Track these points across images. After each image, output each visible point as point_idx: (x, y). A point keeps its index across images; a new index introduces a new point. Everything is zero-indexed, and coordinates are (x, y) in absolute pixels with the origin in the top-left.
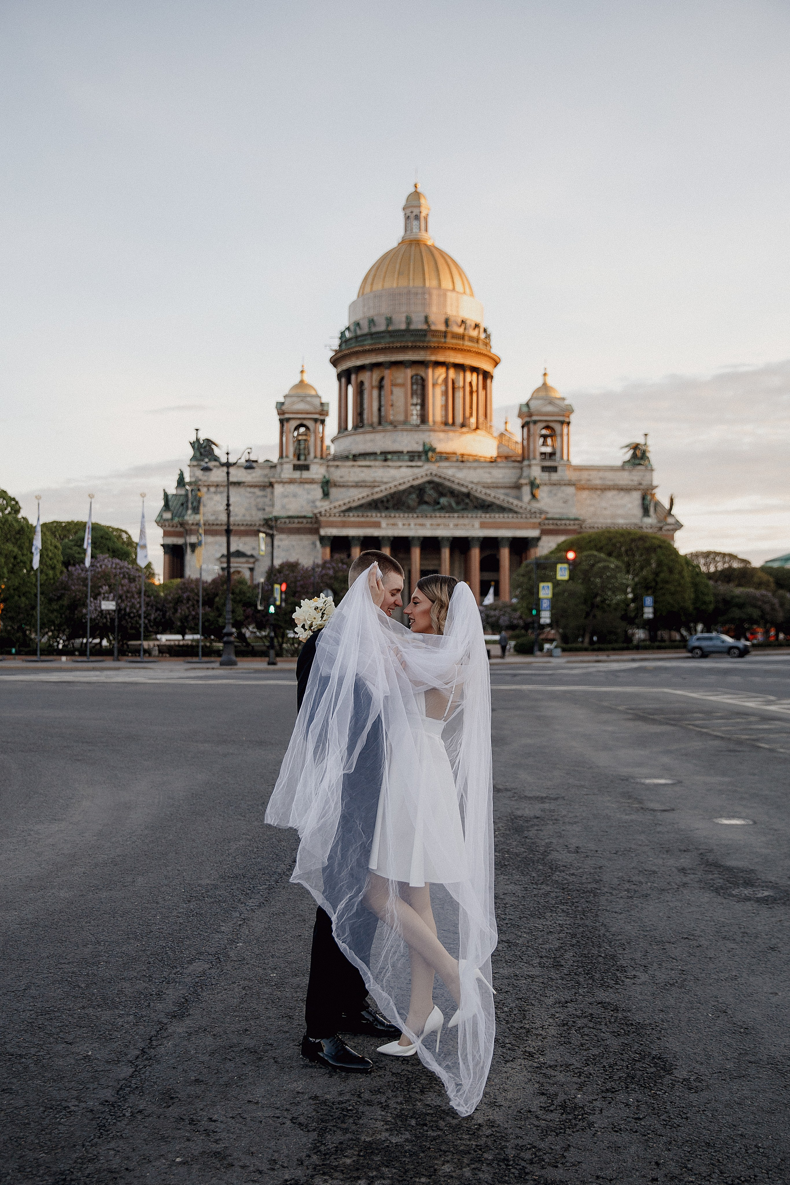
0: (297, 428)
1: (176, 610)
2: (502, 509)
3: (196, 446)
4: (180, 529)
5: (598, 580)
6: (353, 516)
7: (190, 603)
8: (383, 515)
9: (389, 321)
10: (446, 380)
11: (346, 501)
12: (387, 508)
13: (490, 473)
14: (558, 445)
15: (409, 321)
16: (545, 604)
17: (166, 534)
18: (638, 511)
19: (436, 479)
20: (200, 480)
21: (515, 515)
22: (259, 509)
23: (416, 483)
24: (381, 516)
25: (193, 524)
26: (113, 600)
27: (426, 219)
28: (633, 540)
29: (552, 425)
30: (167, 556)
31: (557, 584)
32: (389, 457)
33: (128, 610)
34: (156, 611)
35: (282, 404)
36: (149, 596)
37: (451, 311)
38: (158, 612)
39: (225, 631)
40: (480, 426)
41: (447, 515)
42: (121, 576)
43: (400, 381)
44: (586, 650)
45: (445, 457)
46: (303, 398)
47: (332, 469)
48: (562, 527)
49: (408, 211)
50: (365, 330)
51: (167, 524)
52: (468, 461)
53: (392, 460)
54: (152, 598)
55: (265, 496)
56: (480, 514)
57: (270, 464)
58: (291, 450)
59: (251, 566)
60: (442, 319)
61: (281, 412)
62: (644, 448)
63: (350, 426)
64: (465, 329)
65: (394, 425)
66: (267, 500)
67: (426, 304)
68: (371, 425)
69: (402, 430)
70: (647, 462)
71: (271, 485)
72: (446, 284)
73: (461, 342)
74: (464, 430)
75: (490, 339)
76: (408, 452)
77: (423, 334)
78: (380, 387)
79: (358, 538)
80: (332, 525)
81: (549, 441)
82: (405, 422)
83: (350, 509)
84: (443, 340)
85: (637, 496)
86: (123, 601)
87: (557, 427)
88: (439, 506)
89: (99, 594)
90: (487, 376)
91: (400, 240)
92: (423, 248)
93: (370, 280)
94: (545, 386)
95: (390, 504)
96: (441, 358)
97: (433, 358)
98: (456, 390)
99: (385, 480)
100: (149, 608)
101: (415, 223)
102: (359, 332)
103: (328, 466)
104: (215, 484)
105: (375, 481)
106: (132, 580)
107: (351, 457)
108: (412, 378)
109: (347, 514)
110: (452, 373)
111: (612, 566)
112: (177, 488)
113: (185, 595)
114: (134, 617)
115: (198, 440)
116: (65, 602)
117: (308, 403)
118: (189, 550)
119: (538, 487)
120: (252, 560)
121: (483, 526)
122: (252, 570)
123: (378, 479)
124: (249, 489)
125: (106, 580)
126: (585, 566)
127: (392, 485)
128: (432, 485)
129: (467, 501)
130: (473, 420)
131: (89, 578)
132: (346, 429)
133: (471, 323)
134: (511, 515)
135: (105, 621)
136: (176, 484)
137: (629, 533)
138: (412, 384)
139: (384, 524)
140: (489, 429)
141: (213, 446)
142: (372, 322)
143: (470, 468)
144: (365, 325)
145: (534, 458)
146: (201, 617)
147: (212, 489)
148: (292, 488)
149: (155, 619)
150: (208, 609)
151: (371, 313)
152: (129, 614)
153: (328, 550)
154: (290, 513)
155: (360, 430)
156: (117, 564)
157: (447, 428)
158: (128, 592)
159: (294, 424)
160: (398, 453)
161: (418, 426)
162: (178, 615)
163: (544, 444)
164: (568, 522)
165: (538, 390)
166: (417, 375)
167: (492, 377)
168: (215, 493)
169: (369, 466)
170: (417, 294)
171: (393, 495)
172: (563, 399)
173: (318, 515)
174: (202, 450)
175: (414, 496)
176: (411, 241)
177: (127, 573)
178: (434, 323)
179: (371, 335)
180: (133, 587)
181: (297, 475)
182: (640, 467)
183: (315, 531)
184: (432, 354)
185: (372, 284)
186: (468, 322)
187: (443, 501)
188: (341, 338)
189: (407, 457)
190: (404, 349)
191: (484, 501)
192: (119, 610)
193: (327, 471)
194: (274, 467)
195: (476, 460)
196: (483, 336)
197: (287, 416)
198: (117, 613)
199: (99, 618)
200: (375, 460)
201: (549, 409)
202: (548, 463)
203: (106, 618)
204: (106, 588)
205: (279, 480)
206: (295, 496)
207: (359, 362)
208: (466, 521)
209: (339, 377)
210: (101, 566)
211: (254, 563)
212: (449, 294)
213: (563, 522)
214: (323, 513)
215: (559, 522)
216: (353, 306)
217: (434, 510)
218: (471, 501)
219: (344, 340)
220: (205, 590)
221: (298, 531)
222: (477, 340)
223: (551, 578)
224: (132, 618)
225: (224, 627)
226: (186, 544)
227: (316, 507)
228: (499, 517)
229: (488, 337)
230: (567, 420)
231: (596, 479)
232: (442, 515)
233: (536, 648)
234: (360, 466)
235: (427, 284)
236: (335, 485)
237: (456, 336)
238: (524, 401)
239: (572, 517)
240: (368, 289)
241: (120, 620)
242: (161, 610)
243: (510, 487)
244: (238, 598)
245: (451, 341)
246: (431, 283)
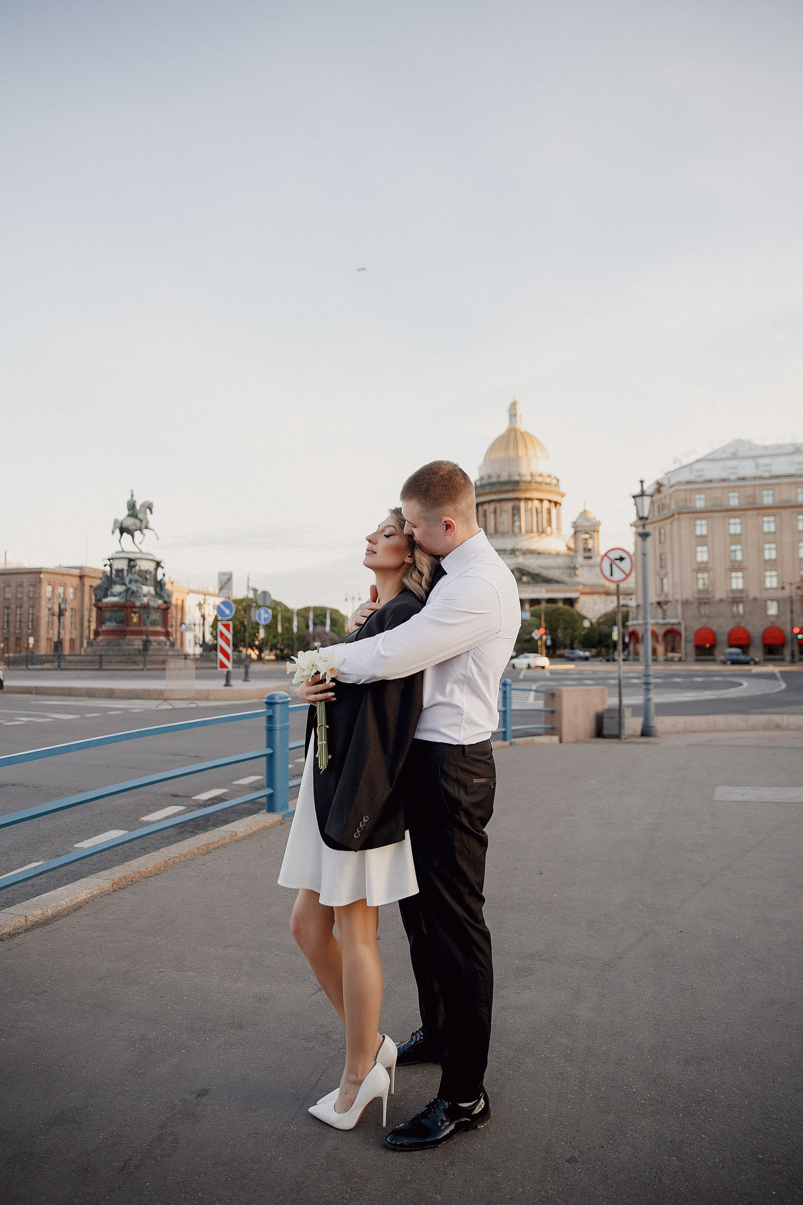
2: (557, 582)
10: (532, 507)
13: (556, 561)
14: (593, 543)
19: (521, 567)
21: (565, 585)
27: (521, 416)
29: (589, 532)
37: (534, 469)
40: (553, 533)
41: (527, 586)
43: (506, 509)
45: (532, 552)
48: (595, 590)
49: (511, 413)
50: (485, 481)
56: (545, 585)
60: (529, 474)
64: (543, 478)
65: (503, 534)
67: (520, 465)
72: (531, 453)
73: (539, 485)
74: (544, 535)
75: (559, 482)
77: (517, 483)
78: (495, 513)
81: (588, 541)
82: (509, 532)
84: (528, 484)
87: (592, 533)
90: (557, 504)
91: (506, 429)
92: (519, 433)
96: (528, 495)
97: (524, 496)
98: (538, 513)
101: (514, 419)
108: (511, 507)
110: (535, 503)
121: (548, 591)
129: (538, 578)
130: (549, 529)
133: (547, 475)
134: (562, 585)
138: (511, 511)
140: (559, 534)
142: (490, 477)
143: (543, 558)
144: (485, 477)
145: (579, 552)
151: (489, 471)
157: (532, 535)
161: (516, 534)
163: (585, 543)
164: (598, 587)
165: (581, 514)
166: (515, 505)
167: (560, 504)
170: (514, 460)
172: (595, 518)
176: (512, 430)
178: (524, 476)
179: (489, 484)
184: (523, 494)
185: (490, 455)
186: (544, 475)
190: (507, 491)
191: (547, 577)
195: (548, 553)
196: (554, 482)
201: (586, 524)
202: (587, 554)
207: (483, 500)
208: (537, 589)
212: (534, 459)
213: (595, 587)
215: (593, 587)
216: (480, 467)
218: (540, 578)
222: (550, 484)
228: (556, 586)
229: (558, 480)
230: (598, 529)
235: (520, 454)
237: (537, 482)
238: (575, 519)
239: (601, 584)
240: (488, 457)
245: (534, 486)
246: (522, 452)
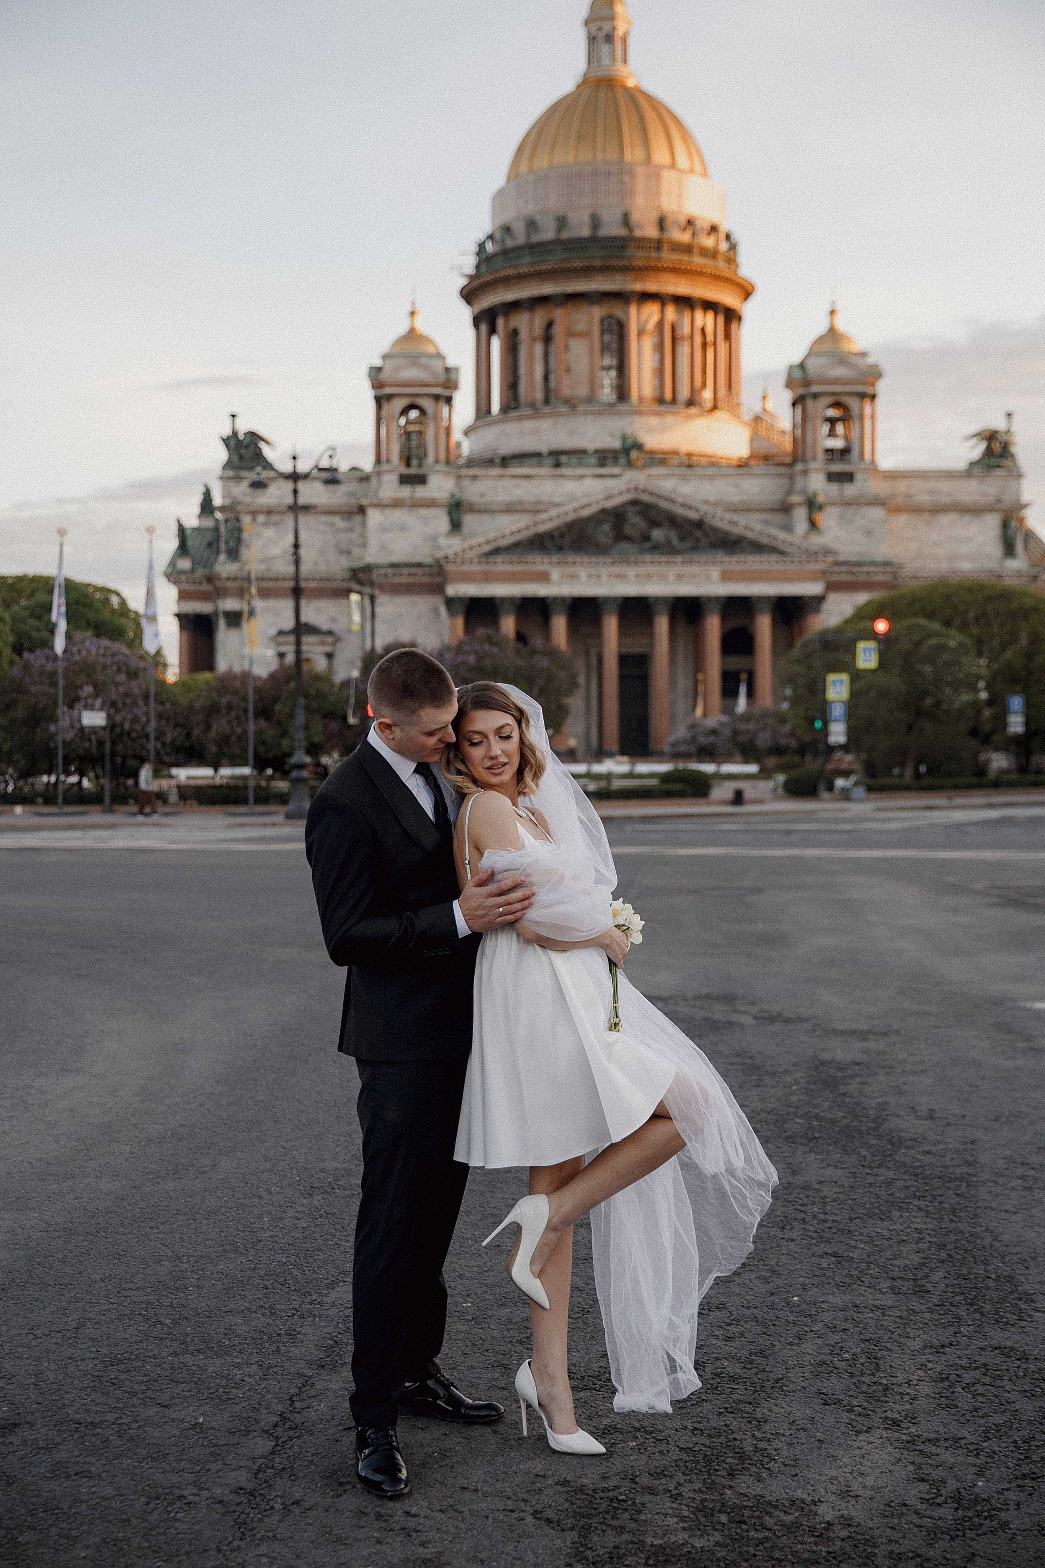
0: (405, 411)
1: (208, 727)
2: (758, 548)
3: (232, 443)
4: (205, 587)
5: (928, 669)
6: (503, 563)
7: (233, 714)
8: (555, 559)
9: (562, 222)
10: (660, 324)
11: (491, 536)
12: (560, 549)
13: (737, 486)
14: (855, 434)
15: (595, 222)
16: (838, 711)
17: (183, 596)
18: (995, 548)
19: (646, 498)
20: (240, 503)
21: (781, 558)
22: (341, 552)
23: (610, 504)
24: (550, 563)
25: (228, 579)
26: (101, 709)
27: (624, 40)
28: (988, 599)
29: (845, 400)
30: (185, 635)
31: (856, 676)
32: (564, 459)
33: (127, 726)
34: (176, 726)
35: (379, 370)
36: (162, 703)
37: (668, 204)
38: (179, 730)
39: (294, 760)
40: (719, 405)
41: (664, 559)
42: (115, 668)
43: (580, 327)
44: (907, 788)
45: (659, 459)
46: (415, 359)
47: (466, 483)
48: (863, 578)
49: (593, 27)
50: (521, 239)
51: (184, 578)
52: (699, 465)
53: (568, 465)
54: (168, 706)
55: (351, 530)
56: (720, 556)
57: (359, 474)
58: (395, 451)
59: (328, 649)
60: (653, 217)
61: (377, 384)
62: (1005, 437)
63: (496, 406)
64: (694, 234)
65: (571, 404)
66: (354, 536)
67: (625, 192)
68: (532, 405)
69: (587, 413)
70: (1008, 463)
71: (362, 510)
72: (660, 156)
73: (685, 258)
74: (693, 410)
75: (735, 253)
76: (597, 451)
77: (619, 245)
78: (547, 338)
79: (510, 600)
80: (467, 578)
81: (840, 428)
82: (591, 398)
83: (497, 551)
84: (654, 254)
85: (992, 523)
86: (117, 711)
87: (853, 404)
88: (648, 545)
89: (77, 699)
90: (731, 316)
91: (580, 79)
92: (620, 93)
93: (527, 151)
94: (832, 334)
95: (566, 541)
96: (651, 286)
97: (638, 287)
98: (677, 342)
99: (557, 499)
100: (163, 723)
101: (605, 48)
102: (510, 243)
103: (459, 477)
104: (266, 509)
105: (538, 502)
106: (133, 674)
107: (498, 461)
108: (602, 321)
109: (491, 559)
110: (671, 313)
111: (952, 644)
112: (200, 516)
113: (224, 701)
114: (138, 737)
115: (235, 433)
116: (19, 713)
117: (425, 368)
118: (222, 623)
119: (820, 508)
120: (329, 639)
121: (726, 577)
122: (330, 656)
123: (545, 498)
124: (323, 518)
125: (88, 675)
126: (905, 645)
127: (569, 508)
128: (637, 508)
129: (698, 534)
130: (707, 394)
131: (60, 671)
132: (489, 411)
133: (703, 224)
134: (773, 558)
135: (87, 745)
136: (197, 510)
137: (981, 587)
138: (603, 332)
139: (555, 575)
140: (734, 409)
141: (262, 445)
142: (531, 225)
143: (702, 477)
144: (519, 230)
145: (814, 459)
146: (251, 737)
147: (261, 518)
148: (397, 516)
149: (173, 741)
150: (263, 724)
151: (531, 208)
152: (129, 734)
153: (460, 622)
154: (395, 559)
155: (513, 414)
156: (106, 648)
157: (662, 408)
158: (126, 695)
159: (399, 404)
160: (579, 454)
161: (611, 405)
162: (213, 734)
163: (832, 434)
164: (872, 569)
165: (820, 340)
166: (610, 316)
167: (740, 319)
168: (266, 524)
169: (528, 477)
170: (608, 174)
171: (571, 526)
172: (864, 355)
173: (443, 563)
174: (243, 451)
175: (606, 527)
176: (599, 81)
177: (125, 664)
178: (640, 226)
179: (532, 248)
180: (135, 687)
181: (406, 492)
182: (999, 472)
183: (437, 589)
184: (636, 279)
185: (532, 157)
186: (699, 223)
187: (657, 534)
188: (478, 254)
189: (593, 461)
190: (587, 271)
191: (727, 534)
192: (111, 726)
193: (458, 485)
194: (365, 479)
195: (714, 463)
196: (724, 246)
197: (388, 390)
198: (108, 731)
199: (78, 740)
200: (540, 465)
201: (840, 372)
202: (837, 467)
203: (89, 739)
204: (88, 689)
205: (375, 501)
206: (403, 528)
207: (509, 296)
208: (695, 569)
209: (477, 321)
210: (79, 652)
211: (333, 644)
212: (666, 174)
213: (865, 569)
214: (451, 557)
215: (856, 569)
216: (499, 198)
217: (642, 551)
218: (706, 534)
219: (484, 258)
220: (257, 690)
221: (408, 589)
222: (713, 254)
223: (847, 666)
224: (134, 740)
225: (290, 755)
226: (216, 613)
227: (439, 548)
228: (753, 562)
229: (733, 247)
230: (870, 390)
231: (922, 494)
232: (656, 558)
233: (822, 787)
234: (514, 477)
235: (628, 156)
236: (473, 509)
237: (677, 247)
238: (796, 359)
239: (879, 559)
240: (524, 167)
241: (114, 743)
242: (182, 726)
243: (773, 510)
244: (314, 704)
245: (668, 257)
246: (633, 154)
